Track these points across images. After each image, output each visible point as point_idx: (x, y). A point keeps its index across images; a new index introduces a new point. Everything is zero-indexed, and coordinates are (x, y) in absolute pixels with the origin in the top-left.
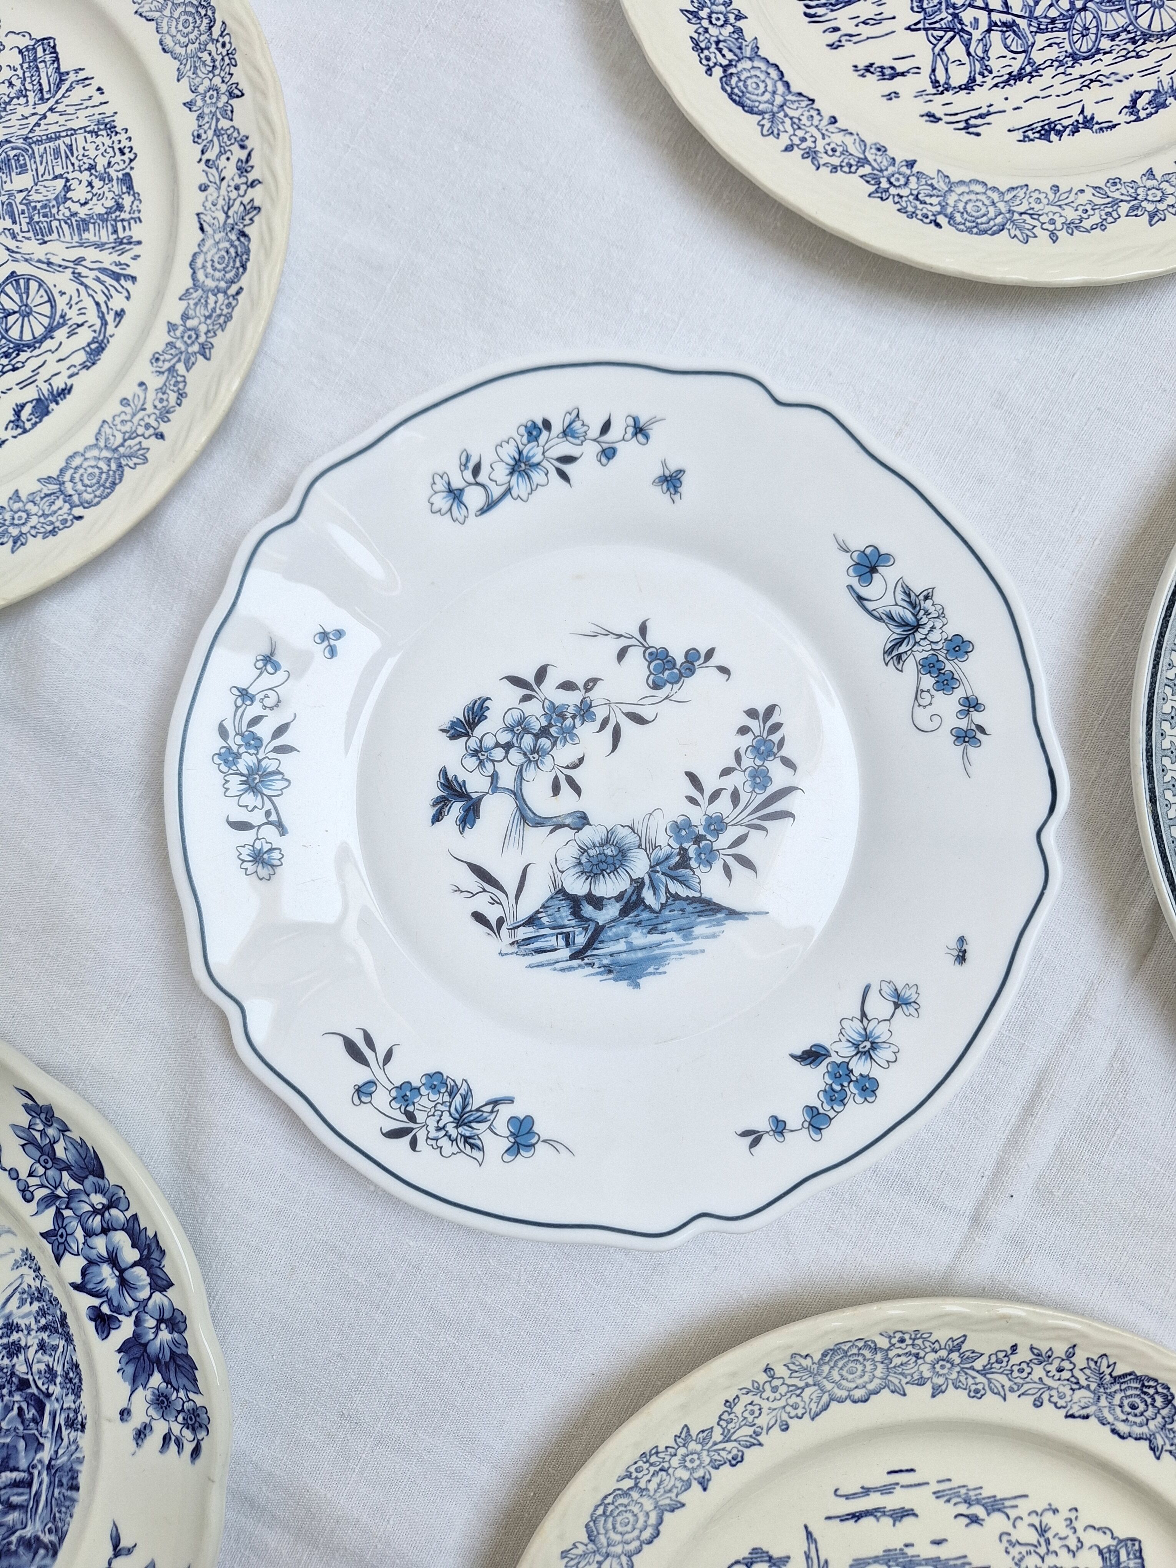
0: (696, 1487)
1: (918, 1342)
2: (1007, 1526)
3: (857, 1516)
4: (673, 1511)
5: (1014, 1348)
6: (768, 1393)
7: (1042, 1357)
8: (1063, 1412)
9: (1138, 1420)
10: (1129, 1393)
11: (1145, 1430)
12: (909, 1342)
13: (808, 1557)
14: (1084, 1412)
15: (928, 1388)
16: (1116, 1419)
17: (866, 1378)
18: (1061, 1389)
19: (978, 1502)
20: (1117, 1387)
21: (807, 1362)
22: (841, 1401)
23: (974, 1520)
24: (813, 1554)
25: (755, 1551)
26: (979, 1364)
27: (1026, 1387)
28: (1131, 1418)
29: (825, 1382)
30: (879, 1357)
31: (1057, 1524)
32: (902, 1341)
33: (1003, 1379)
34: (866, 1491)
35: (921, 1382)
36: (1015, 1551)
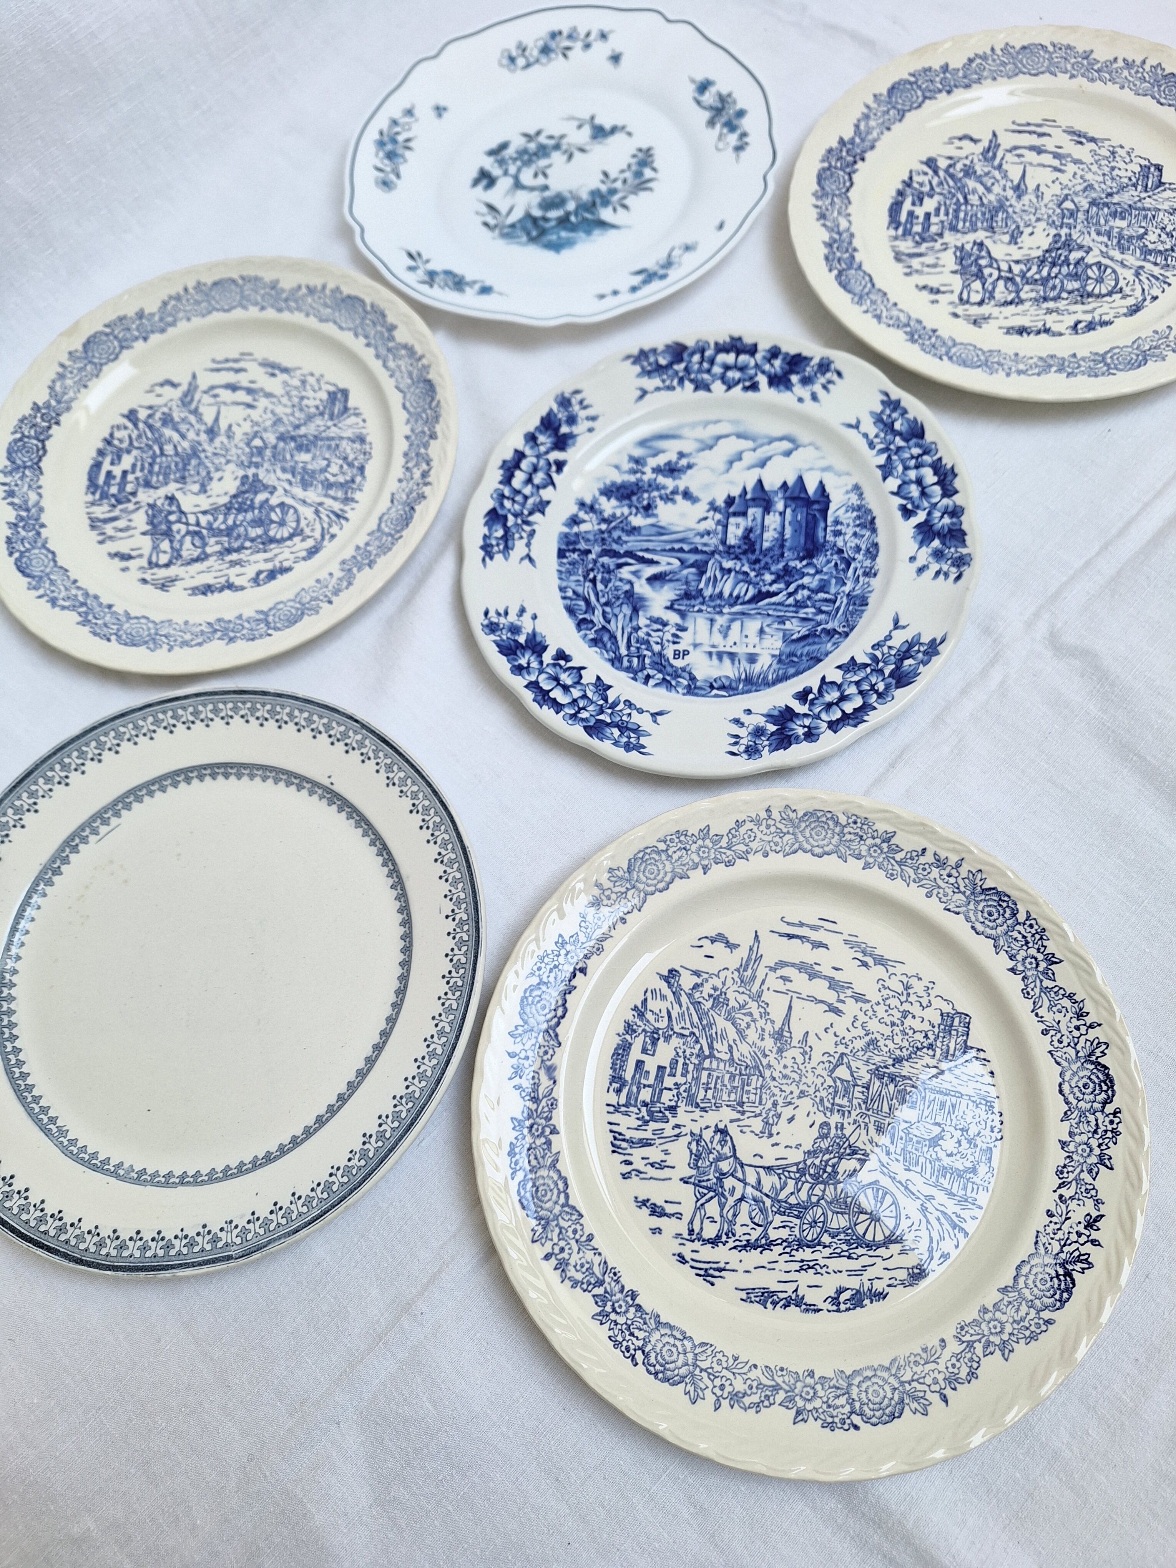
0: (700, 870)
1: (865, 827)
2: (885, 976)
3: (790, 936)
4: (681, 878)
5: (924, 850)
6: (763, 828)
7: (940, 863)
8: (944, 905)
9: (991, 924)
10: (990, 903)
11: (993, 932)
12: (859, 825)
13: (751, 949)
14: (957, 910)
15: (861, 863)
16: (977, 920)
17: (825, 842)
18: (947, 890)
19: (871, 955)
20: (983, 897)
21: (793, 815)
22: (805, 851)
23: (865, 964)
24: (755, 949)
25: (719, 934)
26: (898, 857)
27: (924, 882)
28: (987, 922)
29: (799, 835)
30: (837, 830)
31: (918, 987)
32: (855, 823)
33: (911, 872)
34: (801, 925)
35: (858, 857)
36: (885, 992)
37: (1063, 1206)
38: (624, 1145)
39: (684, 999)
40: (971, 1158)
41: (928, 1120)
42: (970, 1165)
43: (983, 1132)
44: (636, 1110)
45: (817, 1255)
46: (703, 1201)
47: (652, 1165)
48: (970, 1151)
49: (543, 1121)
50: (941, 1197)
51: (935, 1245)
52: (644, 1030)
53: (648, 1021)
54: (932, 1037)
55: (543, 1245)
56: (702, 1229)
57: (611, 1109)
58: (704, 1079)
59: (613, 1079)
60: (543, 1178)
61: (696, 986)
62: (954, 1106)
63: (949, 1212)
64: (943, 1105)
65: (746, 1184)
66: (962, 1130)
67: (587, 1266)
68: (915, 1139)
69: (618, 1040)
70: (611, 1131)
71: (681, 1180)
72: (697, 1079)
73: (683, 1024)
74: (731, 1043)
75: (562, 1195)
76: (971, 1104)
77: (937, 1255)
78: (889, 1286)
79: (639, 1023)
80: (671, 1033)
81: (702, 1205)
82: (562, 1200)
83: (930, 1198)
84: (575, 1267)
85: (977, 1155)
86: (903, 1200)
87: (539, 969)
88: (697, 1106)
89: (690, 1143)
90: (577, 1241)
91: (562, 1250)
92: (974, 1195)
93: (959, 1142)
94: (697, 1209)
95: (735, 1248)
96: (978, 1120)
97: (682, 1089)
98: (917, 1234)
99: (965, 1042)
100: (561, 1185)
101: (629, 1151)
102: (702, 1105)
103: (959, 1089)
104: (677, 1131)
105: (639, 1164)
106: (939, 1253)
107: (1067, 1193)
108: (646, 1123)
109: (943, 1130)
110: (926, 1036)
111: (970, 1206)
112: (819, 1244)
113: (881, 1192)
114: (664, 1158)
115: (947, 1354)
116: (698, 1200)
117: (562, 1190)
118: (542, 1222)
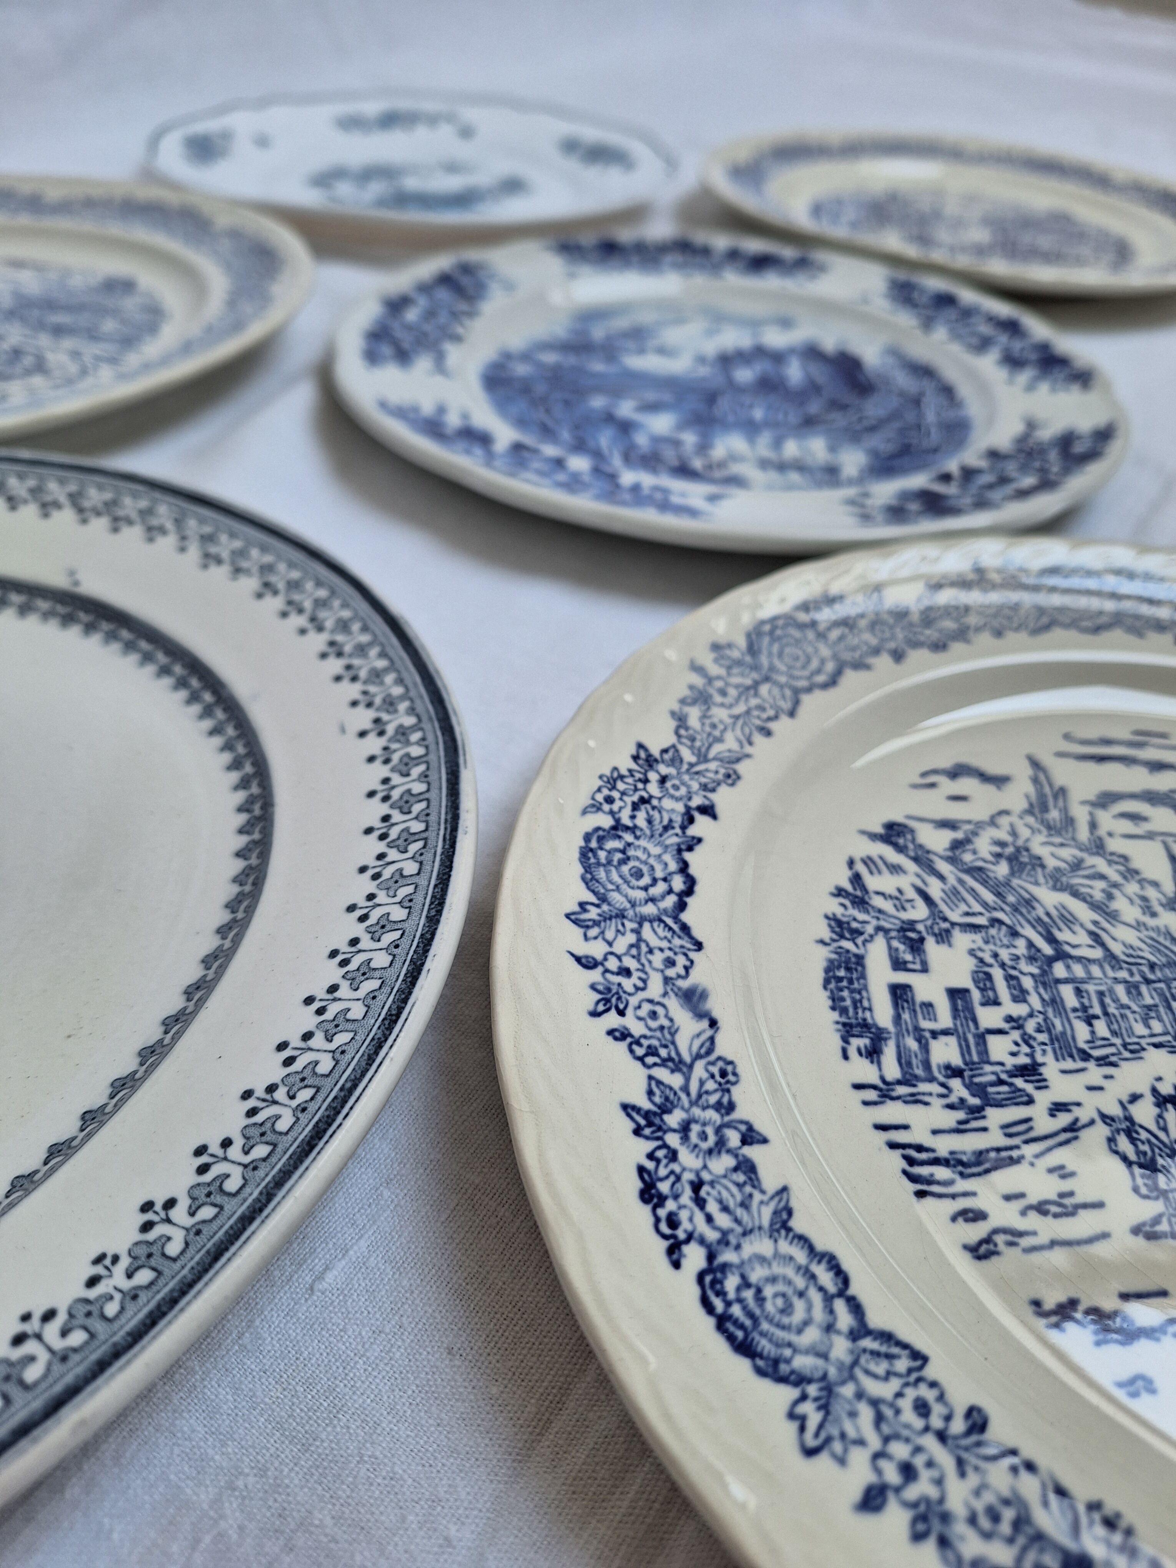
0: (886, 657)
4: (856, 668)
13: (1036, 780)
15: (1168, 636)
24: (1043, 780)
25: (962, 764)
34: (1107, 742)
38: (941, 1173)
39: (944, 867)
44: (935, 1088)
47: (1041, 1208)
49: (712, 1115)
52: (879, 929)
53: (880, 911)
55: (842, 1461)
57: (872, 1095)
58: (1070, 999)
59: (848, 1031)
60: (762, 1260)
61: (957, 845)
67: (1008, 1514)
69: (822, 956)
70: (893, 1146)
71: (1136, 1231)
72: (1056, 1002)
73: (964, 908)
74: (1092, 928)
75: (840, 1306)
79: (862, 916)
80: (946, 925)
82: (845, 1319)
84: (972, 1520)
87: (609, 800)
88: (1086, 1056)
89: (1111, 1140)
90: (942, 1436)
91: (908, 1471)
97: (1030, 1026)
100: (826, 1278)
101: (963, 1185)
102: (1096, 1053)
104: (1064, 1119)
105: (1004, 1215)
108: (976, 1112)
114: (1066, 1186)
117: (832, 1289)
118: (812, 1390)
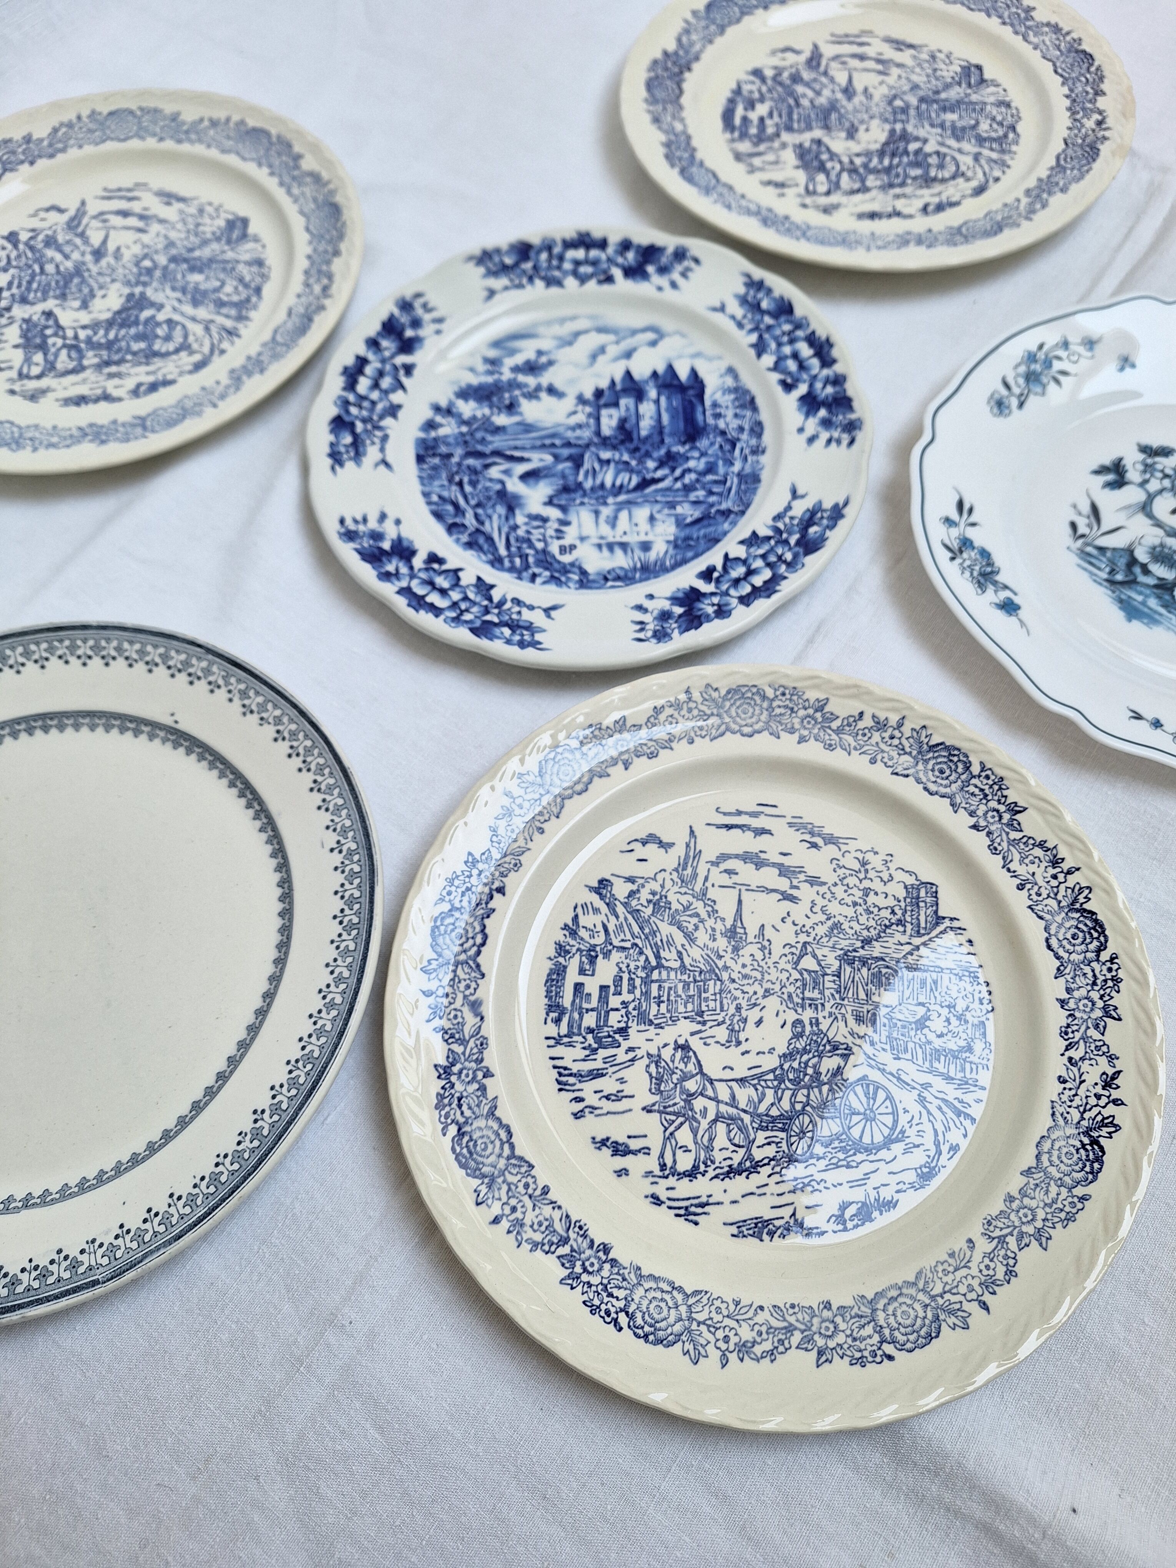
0: (620, 766)
1: (795, 698)
2: (838, 855)
3: (729, 827)
4: (601, 777)
5: (861, 714)
6: (684, 712)
7: (880, 725)
8: (891, 770)
9: (945, 782)
10: (939, 760)
11: (948, 790)
12: (788, 696)
13: (688, 845)
14: (906, 772)
15: (796, 736)
16: (928, 780)
17: (754, 720)
18: (891, 753)
19: (819, 835)
20: (931, 755)
21: (715, 695)
22: (734, 733)
23: (814, 845)
24: (692, 845)
25: (650, 835)
26: (835, 725)
27: (866, 748)
28: (939, 780)
29: (725, 716)
30: (765, 704)
31: (875, 862)
32: (783, 694)
33: (850, 739)
34: (739, 813)
35: (792, 731)
36: (841, 872)
37: (1075, 1070)
38: (572, 1080)
39: (620, 909)
40: (964, 1036)
41: (910, 1001)
42: (964, 1044)
43: (972, 1006)
44: (580, 1039)
45: (811, 1170)
46: (672, 1129)
47: (607, 1098)
48: (961, 1029)
49: (473, 1065)
50: (938, 1083)
51: (941, 1138)
52: (578, 950)
53: (582, 939)
54: (899, 913)
55: (489, 1207)
56: (675, 1161)
57: (552, 1042)
58: (654, 992)
59: (550, 1008)
60: (480, 1129)
61: (632, 894)
62: (935, 982)
63: (950, 1098)
64: (923, 983)
65: (718, 1102)
66: (949, 1007)
67: (546, 1224)
68: (899, 1024)
69: (549, 965)
70: (555, 1067)
71: (644, 1109)
72: (646, 994)
73: (622, 936)
74: (680, 948)
75: (506, 1146)
76: (953, 977)
77: (945, 1148)
78: (898, 1192)
79: (572, 942)
80: (610, 948)
81: (671, 1134)
82: (507, 1151)
83: (926, 1086)
84: (532, 1226)
85: (969, 1031)
86: (898, 1093)
87: (449, 893)
88: (651, 1023)
89: (648, 1066)
90: (530, 1197)
91: (514, 1209)
92: (974, 1075)
93: (948, 1020)
94: (666, 1139)
95: (716, 1177)
96: (964, 993)
97: (631, 1007)
98: (920, 1127)
99: (936, 912)
100: (503, 1135)
101: (578, 1086)
102: (656, 1022)
103: (938, 963)
104: (631, 1055)
105: (592, 1099)
106: (947, 1146)
107: (1076, 1054)
108: (594, 1051)
109: (929, 1010)
110: (893, 912)
111: (972, 1089)
112: (812, 1157)
113: (871, 1087)
114: (620, 1087)
115: (977, 1256)
116: (666, 1129)
117: (505, 1139)
118: (486, 1180)
